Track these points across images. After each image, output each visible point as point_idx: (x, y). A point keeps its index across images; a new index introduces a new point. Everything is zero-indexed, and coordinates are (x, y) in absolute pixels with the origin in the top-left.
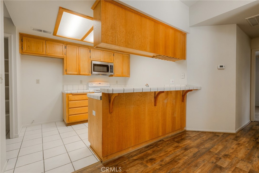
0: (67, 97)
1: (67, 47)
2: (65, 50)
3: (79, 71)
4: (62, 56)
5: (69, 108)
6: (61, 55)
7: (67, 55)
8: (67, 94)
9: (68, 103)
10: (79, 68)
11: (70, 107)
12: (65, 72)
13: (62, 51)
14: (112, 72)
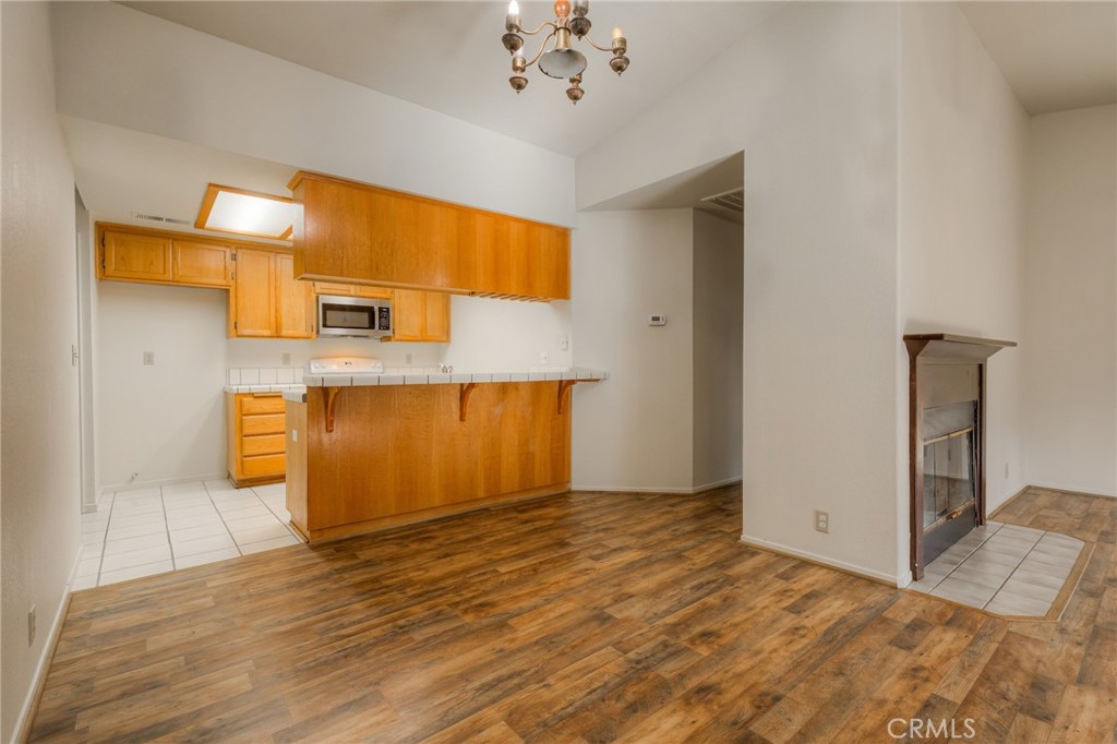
0: (238, 405)
1: (239, 257)
2: (231, 265)
3: (278, 328)
4: (224, 282)
5: (246, 436)
6: (220, 281)
7: (239, 281)
8: (237, 394)
9: (241, 421)
10: (276, 317)
11: (246, 431)
12: (233, 329)
13: (222, 267)
14: (388, 328)
